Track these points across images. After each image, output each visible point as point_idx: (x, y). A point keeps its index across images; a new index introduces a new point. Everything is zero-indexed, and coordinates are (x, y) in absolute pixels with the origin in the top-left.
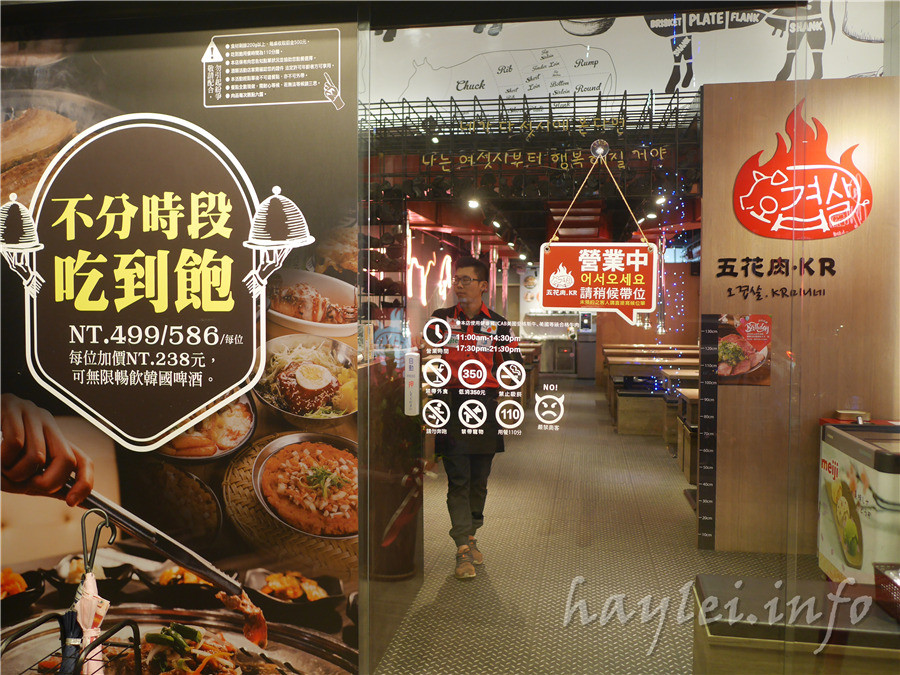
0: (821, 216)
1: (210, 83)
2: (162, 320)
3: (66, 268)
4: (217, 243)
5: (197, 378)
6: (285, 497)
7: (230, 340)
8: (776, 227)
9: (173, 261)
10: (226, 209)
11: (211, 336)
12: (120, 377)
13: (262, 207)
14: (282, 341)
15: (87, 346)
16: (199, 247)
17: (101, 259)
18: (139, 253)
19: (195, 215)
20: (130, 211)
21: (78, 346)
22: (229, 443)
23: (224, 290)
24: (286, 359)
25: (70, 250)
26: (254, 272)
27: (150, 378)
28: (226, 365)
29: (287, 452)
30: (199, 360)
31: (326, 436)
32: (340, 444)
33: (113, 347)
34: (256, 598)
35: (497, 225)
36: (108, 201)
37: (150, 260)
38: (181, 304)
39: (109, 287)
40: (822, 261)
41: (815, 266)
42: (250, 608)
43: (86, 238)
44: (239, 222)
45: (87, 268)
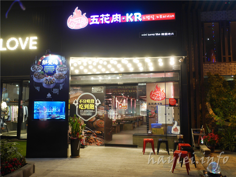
0: (160, 98)
1: (93, 90)
2: (88, 110)
3: (80, 105)
4: (93, 104)
5: (91, 115)
6: (98, 124)
7: (94, 111)
8: (155, 99)
9: (89, 105)
10: (94, 101)
11: (92, 111)
12: (84, 115)
13: (97, 101)
14: (98, 111)
15: (82, 112)
16: (91, 104)
17: (83, 105)
18: (86, 104)
19: (91, 101)
20: (86, 101)
21: (81, 112)
22: (94, 120)
23: (93, 107)
24: (98, 113)
25: (81, 104)
26: (96, 106)
27: (87, 115)
28: (94, 113)
29: (98, 121)
30: (91, 113)
31: (101, 119)
32: (103, 120)
33: (84, 112)
34: (96, 133)
35: (128, 96)
36: (84, 100)
37: (87, 105)
38: (90, 109)
39: (84, 107)
40: (161, 103)
41: (160, 104)
42: (95, 134)
43: (82, 103)
44: (95, 102)
45: (82, 105)
